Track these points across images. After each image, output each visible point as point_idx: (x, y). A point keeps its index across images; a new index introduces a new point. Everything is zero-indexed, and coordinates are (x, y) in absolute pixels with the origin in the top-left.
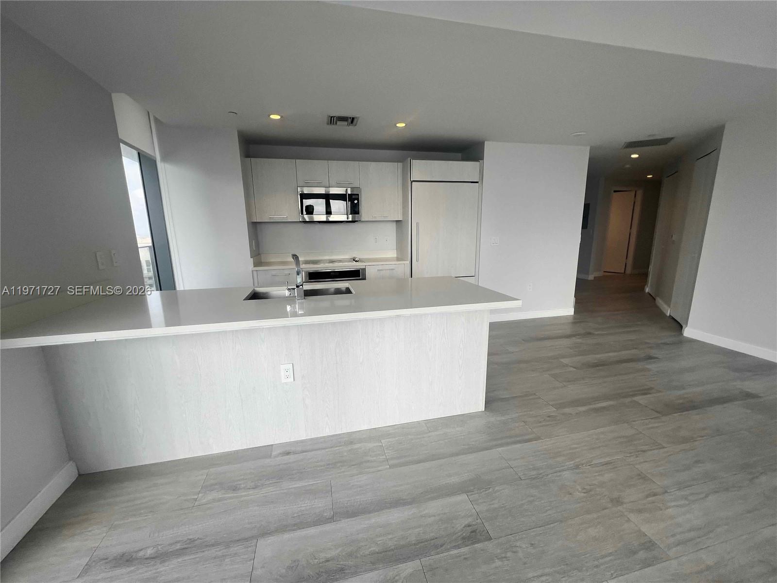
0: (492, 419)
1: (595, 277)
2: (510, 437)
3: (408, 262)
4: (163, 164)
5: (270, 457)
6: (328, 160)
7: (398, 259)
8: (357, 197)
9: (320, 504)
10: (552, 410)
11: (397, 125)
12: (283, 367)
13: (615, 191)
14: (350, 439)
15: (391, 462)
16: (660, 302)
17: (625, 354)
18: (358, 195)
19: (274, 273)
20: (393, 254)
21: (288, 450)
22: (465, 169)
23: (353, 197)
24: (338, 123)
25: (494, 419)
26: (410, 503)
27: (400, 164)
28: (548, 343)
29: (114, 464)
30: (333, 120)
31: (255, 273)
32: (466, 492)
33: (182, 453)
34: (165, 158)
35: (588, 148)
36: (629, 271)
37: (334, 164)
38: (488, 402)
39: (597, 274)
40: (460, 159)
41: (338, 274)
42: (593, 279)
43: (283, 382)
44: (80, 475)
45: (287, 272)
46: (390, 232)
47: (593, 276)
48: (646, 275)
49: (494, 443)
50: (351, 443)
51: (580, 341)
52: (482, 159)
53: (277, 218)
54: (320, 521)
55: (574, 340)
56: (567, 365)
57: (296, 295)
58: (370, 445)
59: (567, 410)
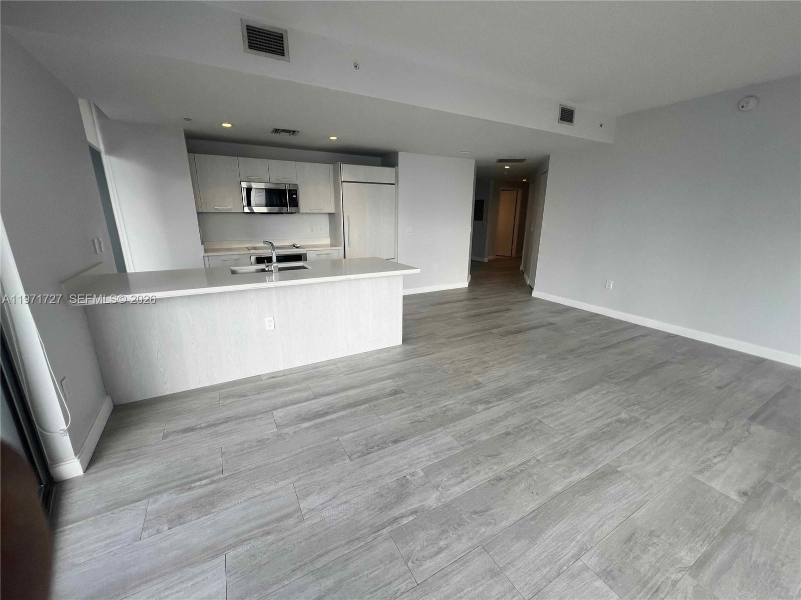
0: (407, 348)
1: (489, 260)
2: (416, 355)
3: (342, 248)
4: (107, 156)
5: (262, 380)
6: (268, 159)
7: (332, 245)
8: (295, 192)
9: (304, 394)
10: (443, 340)
11: (330, 138)
12: (267, 319)
13: (502, 190)
14: (315, 366)
15: (345, 373)
16: (526, 276)
17: (494, 309)
18: (296, 190)
19: (224, 258)
20: (327, 241)
21: (273, 376)
22: (384, 173)
23: (292, 192)
24: (282, 133)
25: (407, 347)
26: (358, 387)
27: (331, 166)
28: (446, 306)
29: (139, 397)
30: (276, 131)
31: (206, 258)
32: (391, 379)
33: (193, 386)
34: (110, 151)
35: (473, 162)
36: (514, 255)
37: (273, 162)
38: (404, 340)
39: (491, 257)
40: (380, 164)
41: (283, 258)
42: (487, 261)
43: (267, 329)
44: (114, 406)
45: (236, 257)
46: (325, 223)
47: (487, 259)
48: (521, 257)
49: (408, 358)
50: (317, 368)
51: (468, 303)
52: (397, 166)
53: (221, 208)
54: (307, 400)
55: (465, 302)
56: (457, 317)
57: (273, 269)
58: (330, 367)
59: (452, 339)
